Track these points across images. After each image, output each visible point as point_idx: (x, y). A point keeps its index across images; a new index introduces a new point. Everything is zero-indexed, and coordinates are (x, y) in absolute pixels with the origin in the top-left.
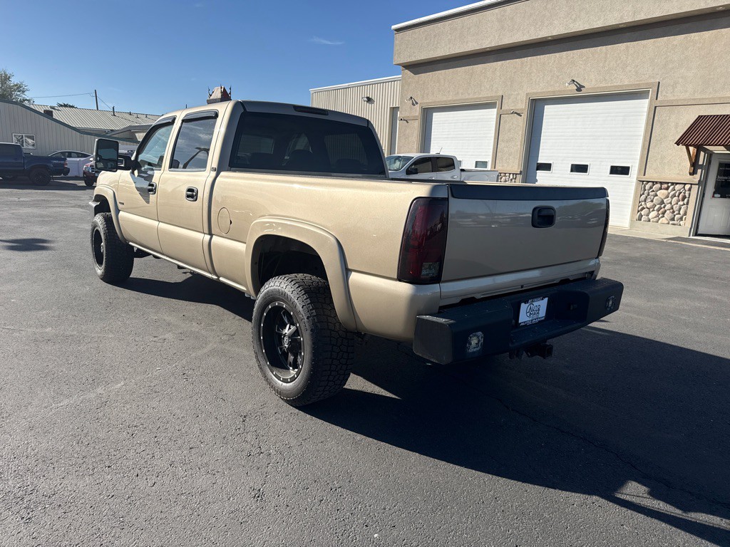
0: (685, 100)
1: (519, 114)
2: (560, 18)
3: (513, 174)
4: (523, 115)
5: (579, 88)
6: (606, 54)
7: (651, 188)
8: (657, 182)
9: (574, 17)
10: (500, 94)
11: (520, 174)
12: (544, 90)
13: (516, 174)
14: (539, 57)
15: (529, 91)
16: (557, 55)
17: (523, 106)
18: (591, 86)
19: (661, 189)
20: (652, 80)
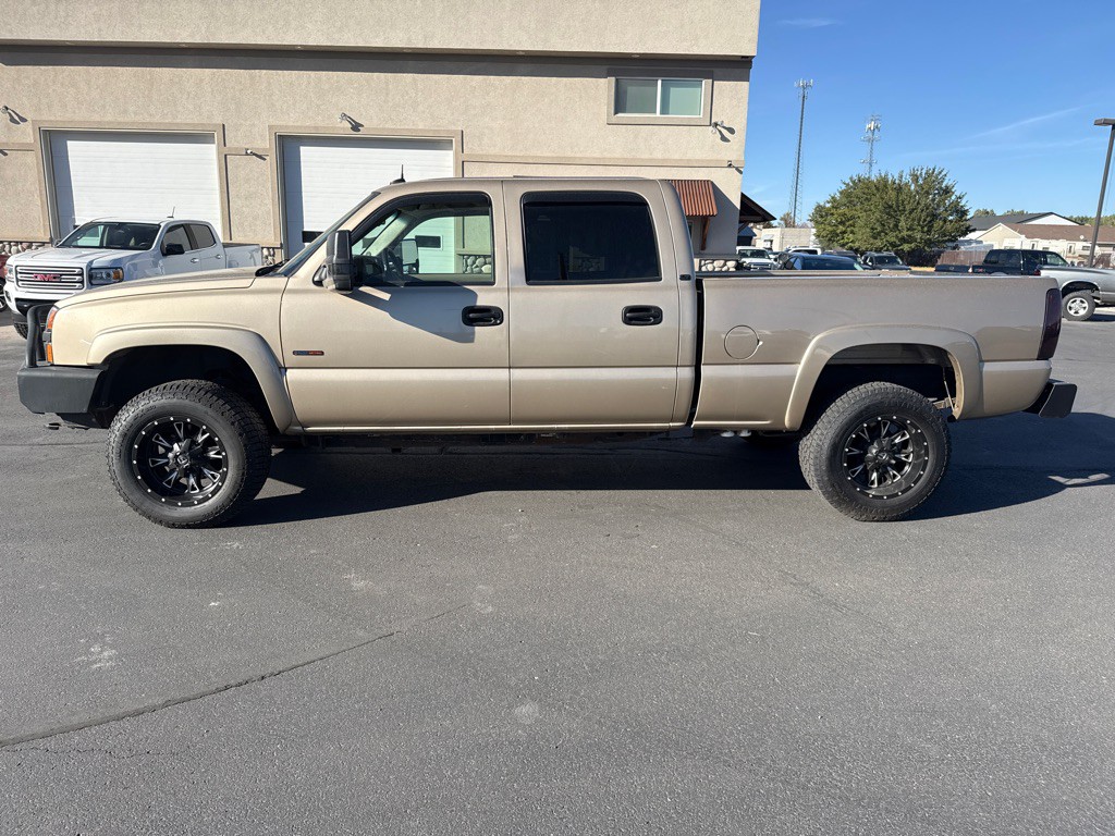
0: (495, 156)
1: (260, 157)
2: (316, 21)
3: (268, 248)
4: (267, 158)
5: (356, 127)
6: (387, 84)
7: (474, 263)
8: (480, 256)
9: (338, 24)
10: (218, 120)
11: (281, 248)
12: (299, 124)
13: (274, 248)
14: (280, 72)
15: (273, 122)
16: (312, 73)
17: (267, 144)
18: (372, 125)
19: (485, 263)
20: (453, 128)
